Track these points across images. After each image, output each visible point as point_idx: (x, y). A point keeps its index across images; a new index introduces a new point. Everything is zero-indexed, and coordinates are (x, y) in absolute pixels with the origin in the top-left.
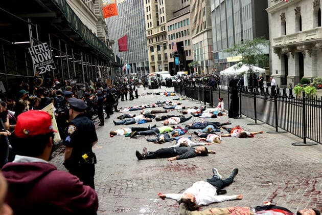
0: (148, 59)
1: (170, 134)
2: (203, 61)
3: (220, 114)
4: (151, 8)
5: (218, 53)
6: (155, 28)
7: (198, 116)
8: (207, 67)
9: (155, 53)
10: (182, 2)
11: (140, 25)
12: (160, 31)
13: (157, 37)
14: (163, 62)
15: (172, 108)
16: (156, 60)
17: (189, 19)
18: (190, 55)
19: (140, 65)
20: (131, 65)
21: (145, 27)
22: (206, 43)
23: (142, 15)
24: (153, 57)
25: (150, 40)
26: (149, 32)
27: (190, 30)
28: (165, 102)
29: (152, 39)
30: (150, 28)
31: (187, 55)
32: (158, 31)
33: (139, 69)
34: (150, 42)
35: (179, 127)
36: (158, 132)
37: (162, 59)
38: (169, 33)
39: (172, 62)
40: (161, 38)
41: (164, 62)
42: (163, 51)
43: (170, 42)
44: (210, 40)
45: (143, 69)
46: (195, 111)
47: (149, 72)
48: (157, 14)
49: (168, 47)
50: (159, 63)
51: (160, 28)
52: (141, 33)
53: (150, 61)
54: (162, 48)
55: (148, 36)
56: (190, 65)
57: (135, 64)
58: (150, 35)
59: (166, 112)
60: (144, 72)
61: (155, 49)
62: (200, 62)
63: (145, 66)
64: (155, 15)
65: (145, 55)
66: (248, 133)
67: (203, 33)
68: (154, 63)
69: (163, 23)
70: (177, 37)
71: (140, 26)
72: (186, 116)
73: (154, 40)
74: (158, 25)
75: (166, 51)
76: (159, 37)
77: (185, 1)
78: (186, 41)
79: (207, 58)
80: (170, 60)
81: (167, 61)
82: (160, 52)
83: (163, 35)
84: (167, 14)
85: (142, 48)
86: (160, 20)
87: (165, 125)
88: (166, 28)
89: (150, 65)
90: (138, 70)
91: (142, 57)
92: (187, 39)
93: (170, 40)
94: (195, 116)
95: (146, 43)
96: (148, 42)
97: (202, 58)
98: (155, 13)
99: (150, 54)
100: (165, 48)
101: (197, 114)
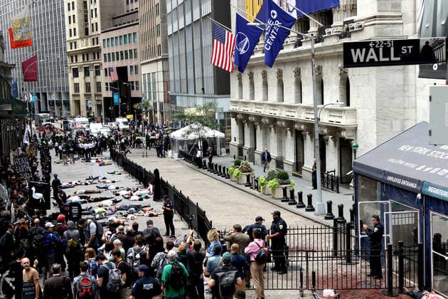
0: (68, 88)
1: (103, 214)
2: (156, 103)
3: (147, 197)
4: (75, 6)
5: (175, 96)
6: (81, 38)
7: (128, 198)
8: (162, 113)
9: (80, 80)
10: (128, 3)
11: (56, 31)
12: (90, 46)
13: (85, 53)
14: (93, 95)
15: (106, 188)
16: (82, 90)
17: (137, 34)
18: (137, 89)
19: (54, 98)
20: (38, 95)
21: (64, 36)
22: (160, 77)
23: (59, 14)
24: (77, 87)
25: (72, 57)
26: (71, 44)
27: (138, 51)
28: (97, 178)
29: (76, 57)
30: (73, 38)
31: (133, 89)
32: (87, 44)
33: (52, 103)
34: (72, 61)
35: (110, 209)
36: (94, 212)
37: (93, 91)
38: (104, 51)
39: (109, 98)
40: (91, 56)
41: (96, 95)
42: (95, 77)
43: (106, 65)
44: (166, 74)
45: (59, 103)
46: (127, 192)
47: (69, 110)
48: (86, 16)
49: (102, 72)
50: (88, 96)
51: (90, 40)
52: (57, 44)
53: (72, 91)
54: (92, 73)
55: (69, 50)
56: (136, 106)
57: (45, 94)
58: (74, 49)
59: (100, 192)
60: (61, 109)
61: (81, 74)
62: (151, 103)
63: (63, 98)
64: (83, 18)
65: (63, 80)
66: (154, 214)
67: (157, 61)
68: (79, 95)
69: (95, 33)
70: (118, 59)
71: (56, 33)
72: (118, 198)
73: (80, 58)
74: (87, 33)
75: (99, 79)
76: (87, 55)
77: (132, 2)
78: (131, 67)
79: (162, 99)
80: (106, 94)
81: (101, 95)
82: (88, 79)
83: (96, 52)
84: (102, 20)
85: (59, 69)
86: (90, 26)
87: (100, 206)
88: (101, 42)
89: (71, 99)
90: (50, 105)
91: (58, 82)
92: (133, 64)
93: (105, 61)
94: (126, 198)
95: (66, 61)
96: (69, 60)
97: (155, 98)
98: (83, 14)
99: (71, 81)
100: (98, 73)
101: (127, 196)
